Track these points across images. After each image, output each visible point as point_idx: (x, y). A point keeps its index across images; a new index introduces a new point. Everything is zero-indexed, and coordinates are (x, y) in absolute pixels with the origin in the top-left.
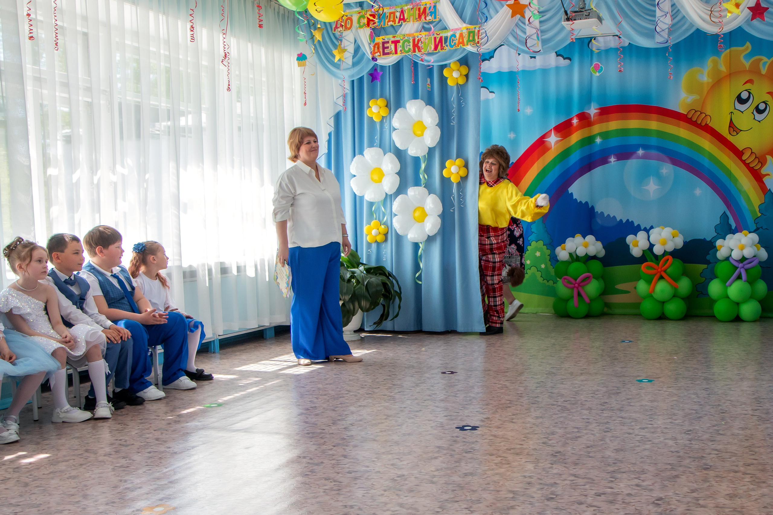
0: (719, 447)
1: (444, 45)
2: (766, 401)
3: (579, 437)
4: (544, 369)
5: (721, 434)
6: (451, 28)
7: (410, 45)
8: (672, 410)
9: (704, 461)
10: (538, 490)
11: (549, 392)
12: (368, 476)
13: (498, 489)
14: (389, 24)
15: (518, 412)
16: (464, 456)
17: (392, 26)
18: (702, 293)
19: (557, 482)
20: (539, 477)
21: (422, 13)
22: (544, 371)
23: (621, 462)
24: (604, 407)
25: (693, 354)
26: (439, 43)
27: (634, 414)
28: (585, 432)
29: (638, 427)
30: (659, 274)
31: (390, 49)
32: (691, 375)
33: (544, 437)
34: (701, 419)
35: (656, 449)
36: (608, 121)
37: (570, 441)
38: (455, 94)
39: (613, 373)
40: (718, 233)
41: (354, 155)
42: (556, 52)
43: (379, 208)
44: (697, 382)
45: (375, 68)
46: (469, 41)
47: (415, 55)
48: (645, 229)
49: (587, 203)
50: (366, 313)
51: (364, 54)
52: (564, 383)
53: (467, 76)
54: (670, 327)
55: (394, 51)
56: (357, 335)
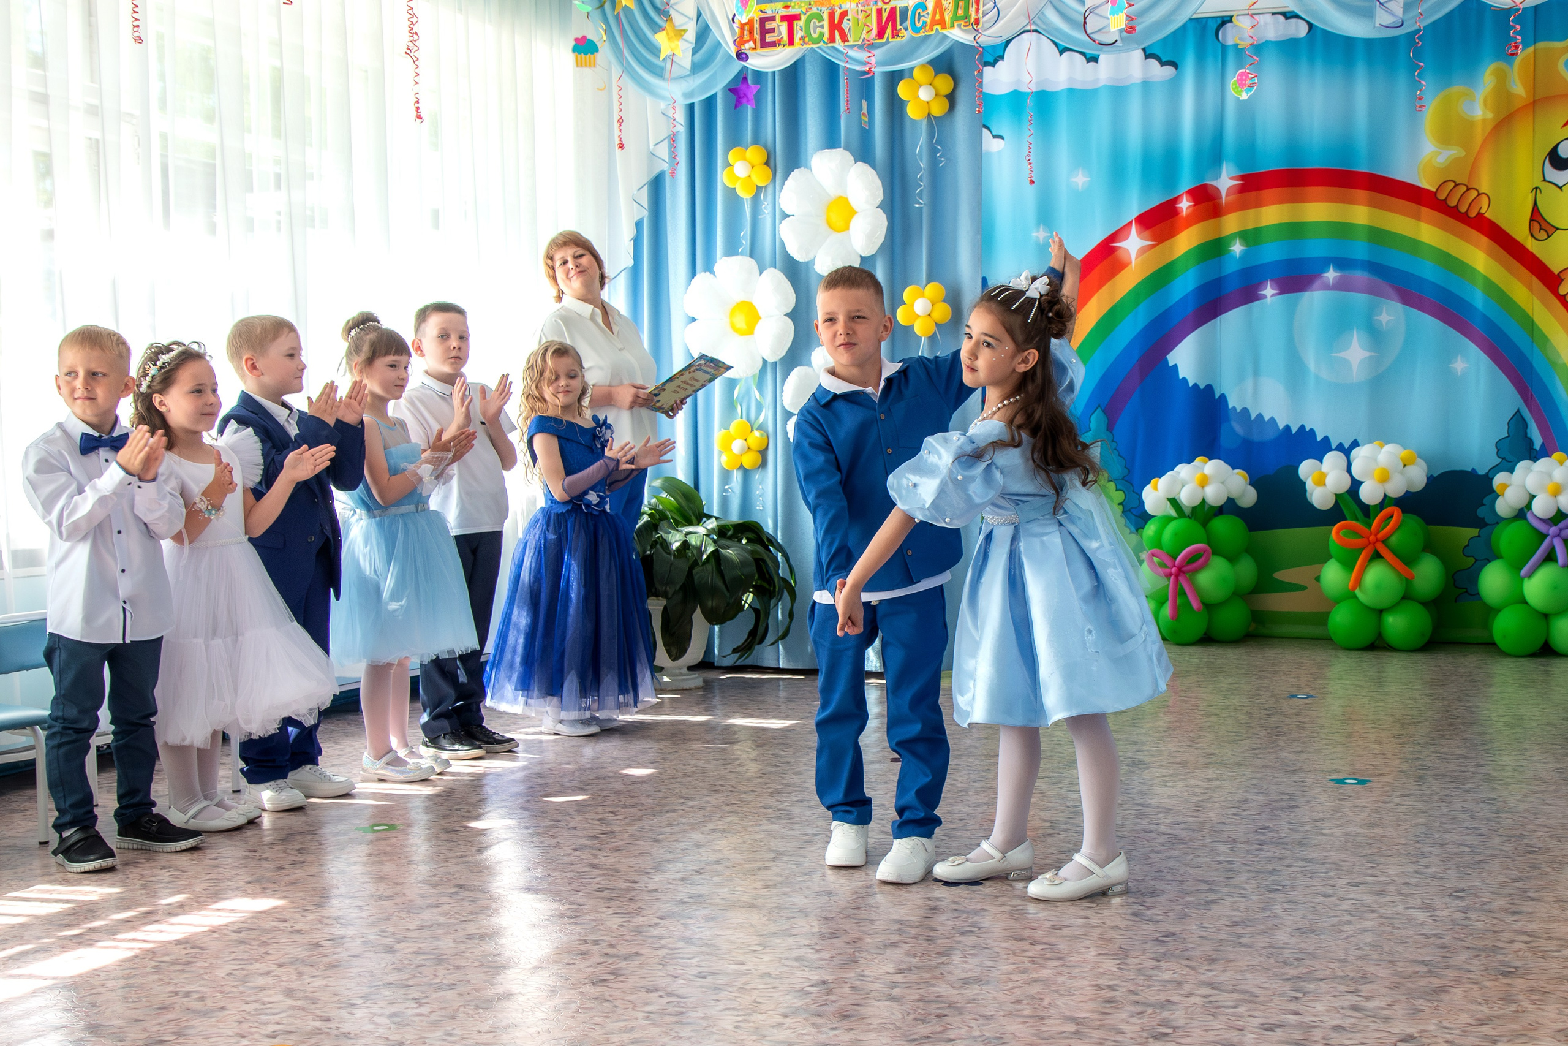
0: (1530, 927)
1: (899, 27)
3: (1213, 902)
7: (822, 27)
8: (1418, 845)
9: (1499, 957)
10: (1132, 1016)
12: (745, 984)
13: (1042, 1014)
16: (959, 942)
18: (1466, 592)
19: (1173, 999)
20: (1132, 988)
23: (1314, 956)
24: (1263, 838)
25: (1452, 724)
26: (889, 22)
27: (1331, 854)
28: (1225, 890)
29: (1344, 882)
30: (1371, 546)
31: (776, 33)
32: (1455, 771)
33: (1135, 900)
34: (1484, 865)
35: (1389, 929)
36: (1259, 204)
37: (1192, 910)
38: (923, 139)
39: (1277, 764)
40: (1502, 458)
41: (693, 273)
42: (1144, 50)
43: (748, 392)
44: (1469, 786)
45: (742, 77)
46: (956, 18)
47: (833, 47)
48: (1340, 448)
49: (1209, 388)
50: (717, 628)
51: (718, 45)
52: (1168, 784)
53: (951, 98)
54: (1395, 667)
55: (786, 38)
56: (697, 675)
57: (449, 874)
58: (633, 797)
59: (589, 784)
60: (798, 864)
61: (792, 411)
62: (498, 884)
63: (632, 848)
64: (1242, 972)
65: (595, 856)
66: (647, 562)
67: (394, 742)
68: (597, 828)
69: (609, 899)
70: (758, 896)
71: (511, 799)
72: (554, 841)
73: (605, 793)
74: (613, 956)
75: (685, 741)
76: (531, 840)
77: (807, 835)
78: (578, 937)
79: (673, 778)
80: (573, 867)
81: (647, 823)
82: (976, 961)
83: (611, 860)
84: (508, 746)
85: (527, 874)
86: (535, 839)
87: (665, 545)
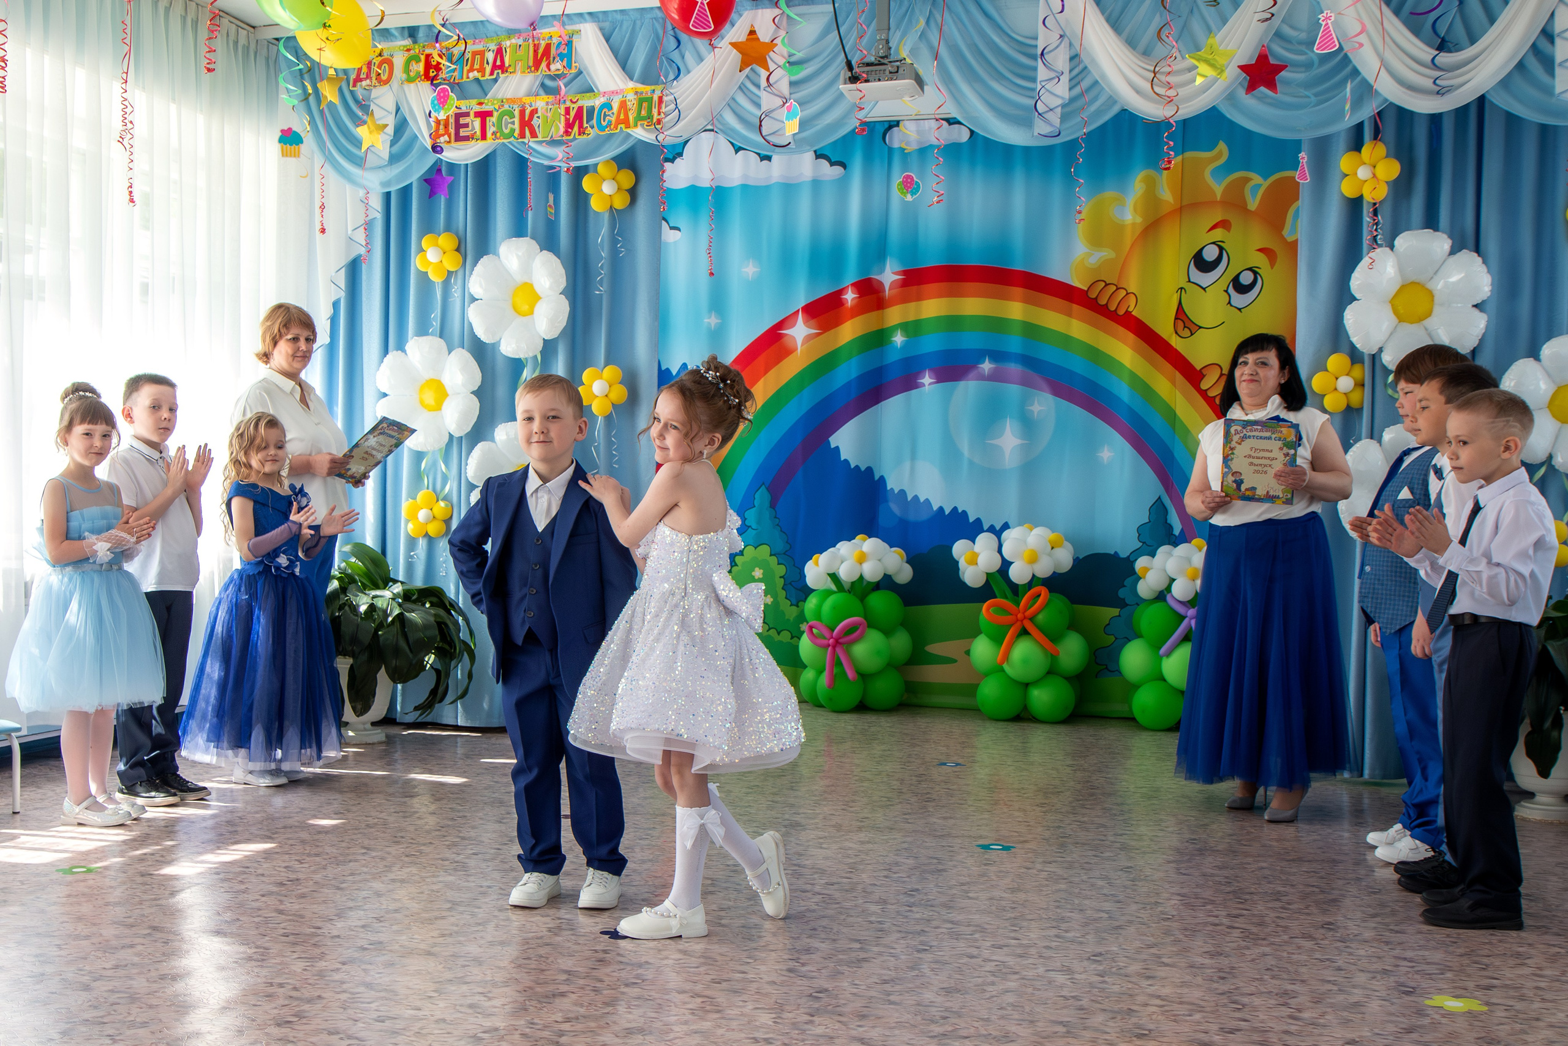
0: (1166, 991)
1: (585, 125)
2: (1256, 897)
4: (779, 815)
5: (1167, 965)
6: (602, 90)
7: (513, 123)
8: (1059, 911)
9: (1134, 1020)
11: (795, 865)
12: (421, 1028)
14: (471, 75)
15: (731, 903)
16: (624, 993)
17: (477, 80)
18: (1107, 668)
21: (542, 56)
22: (780, 820)
23: (959, 1015)
24: (912, 900)
25: (1092, 795)
26: (577, 120)
27: (977, 916)
28: (876, 949)
29: (988, 944)
30: (1018, 624)
31: (470, 128)
32: (1094, 840)
33: (791, 957)
34: (1120, 931)
35: (1030, 990)
36: (919, 298)
38: (604, 230)
40: (1144, 543)
41: (386, 351)
42: (815, 152)
43: (434, 464)
44: (1108, 854)
45: (437, 169)
46: (639, 118)
47: (523, 142)
48: (992, 529)
49: (869, 470)
50: (399, 686)
51: (416, 137)
52: (823, 846)
53: (633, 193)
54: (1040, 738)
55: (479, 133)
56: (379, 731)
57: (143, 915)
58: (318, 846)
59: (276, 833)
60: (473, 915)
61: (475, 483)
62: (190, 926)
63: (315, 894)
64: (891, 1028)
65: (281, 901)
66: (336, 622)
67: (93, 788)
68: (284, 876)
69: (294, 944)
70: (435, 945)
71: (203, 845)
72: (243, 887)
73: (291, 842)
74: (297, 999)
75: (367, 793)
76: (221, 885)
77: (481, 887)
78: (264, 980)
79: (356, 829)
80: (260, 913)
81: (331, 872)
82: (640, 1011)
83: (297, 907)
84: (201, 795)
85: (218, 918)
86: (225, 885)
87: (354, 609)
